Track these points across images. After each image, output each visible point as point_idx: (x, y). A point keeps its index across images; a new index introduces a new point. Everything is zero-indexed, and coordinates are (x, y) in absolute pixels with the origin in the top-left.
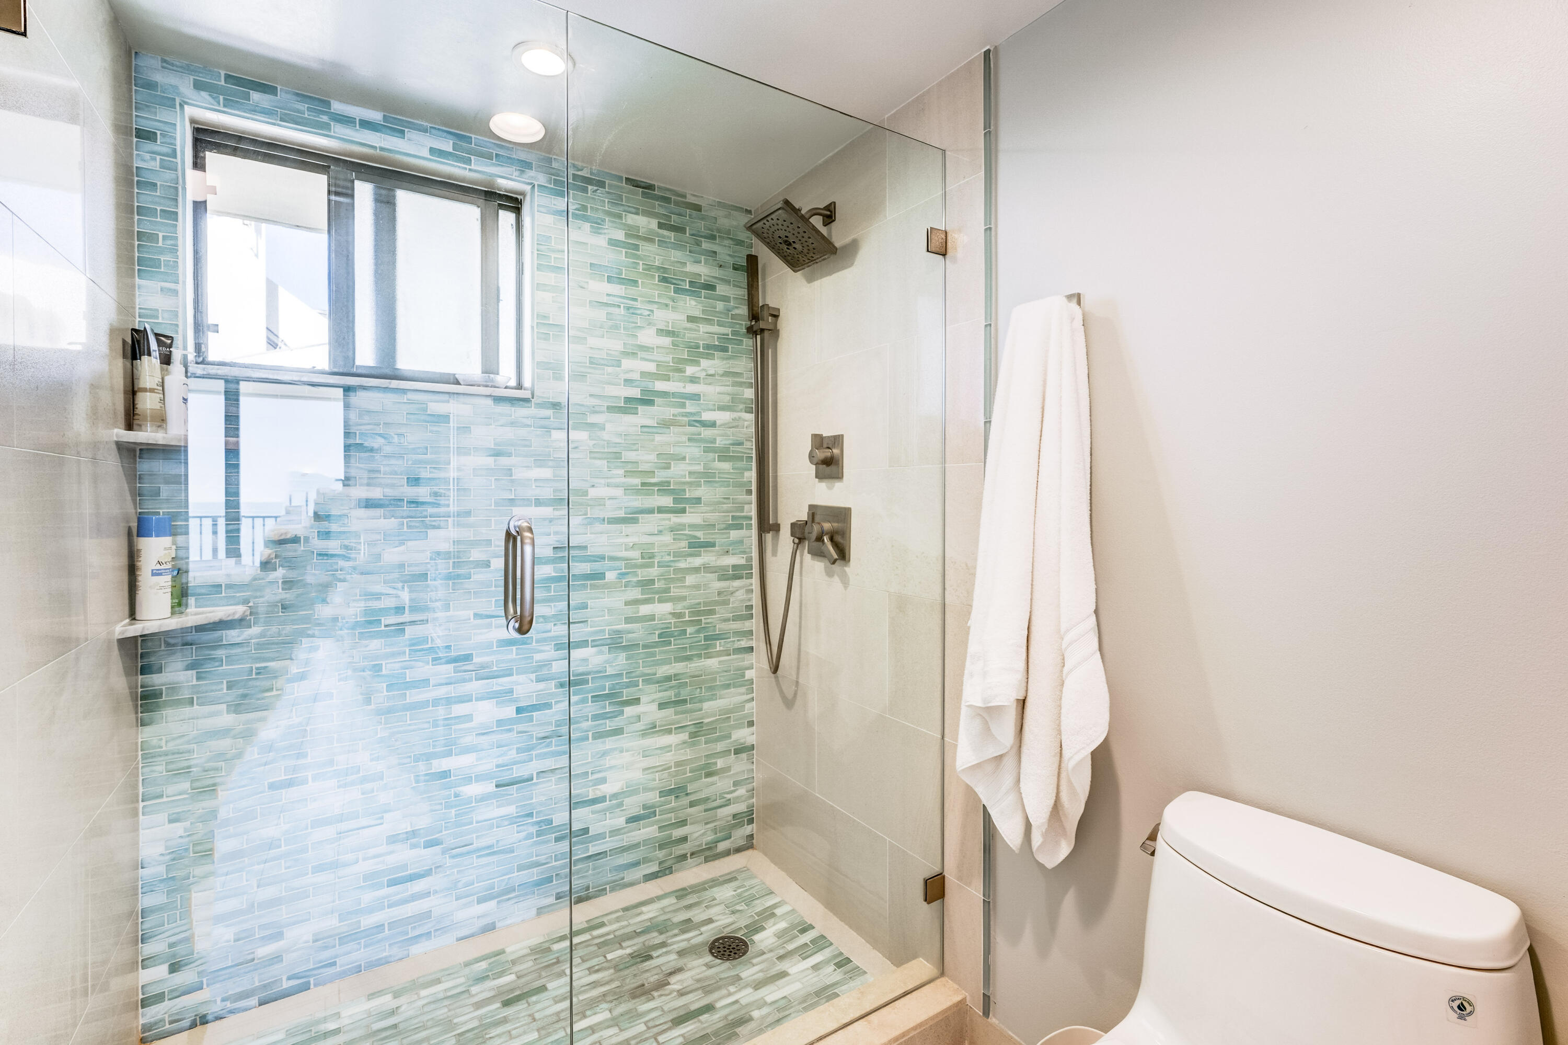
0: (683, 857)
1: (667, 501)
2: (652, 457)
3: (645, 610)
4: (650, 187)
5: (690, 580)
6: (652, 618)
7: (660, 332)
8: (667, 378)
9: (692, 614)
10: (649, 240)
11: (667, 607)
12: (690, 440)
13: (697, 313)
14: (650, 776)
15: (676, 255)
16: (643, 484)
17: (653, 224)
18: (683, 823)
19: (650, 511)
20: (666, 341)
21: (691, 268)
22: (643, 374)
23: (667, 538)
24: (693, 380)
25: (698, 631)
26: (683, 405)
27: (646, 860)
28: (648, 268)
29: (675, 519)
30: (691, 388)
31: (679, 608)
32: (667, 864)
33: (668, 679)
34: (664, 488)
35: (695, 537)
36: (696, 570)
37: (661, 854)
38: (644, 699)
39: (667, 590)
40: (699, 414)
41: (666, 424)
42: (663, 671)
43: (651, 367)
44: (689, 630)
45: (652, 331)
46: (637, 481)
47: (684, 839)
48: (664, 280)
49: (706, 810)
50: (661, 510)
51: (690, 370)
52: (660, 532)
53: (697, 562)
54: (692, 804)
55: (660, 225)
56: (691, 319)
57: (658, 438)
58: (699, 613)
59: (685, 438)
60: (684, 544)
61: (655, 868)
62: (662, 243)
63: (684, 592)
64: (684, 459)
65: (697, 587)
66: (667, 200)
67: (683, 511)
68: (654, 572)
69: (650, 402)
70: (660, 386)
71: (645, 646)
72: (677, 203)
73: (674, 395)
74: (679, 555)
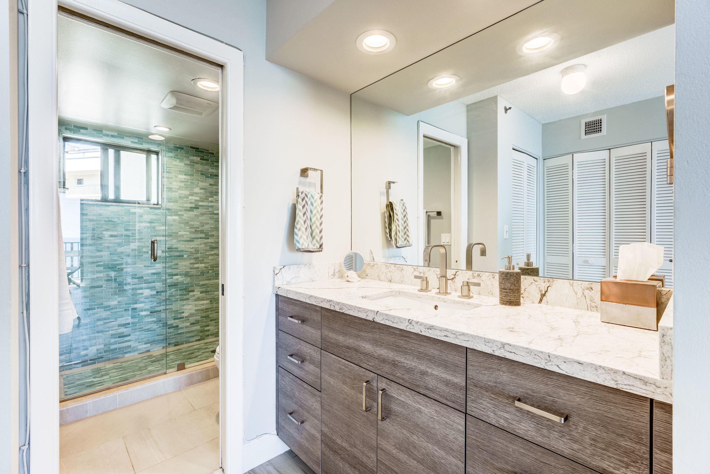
0: (208, 335)
1: (203, 235)
2: (198, 223)
3: (196, 266)
4: (198, 149)
5: (210, 258)
6: (198, 268)
7: (201, 189)
8: (203, 201)
9: (211, 267)
10: (197, 163)
11: (203, 265)
12: (210, 218)
13: (212, 183)
14: (198, 312)
15: (207, 167)
16: (195, 231)
17: (199, 159)
18: (208, 326)
19: (198, 238)
20: (203, 191)
21: (211, 170)
22: (196, 200)
23: (203, 246)
24: (211, 202)
25: (213, 272)
26: (208, 209)
27: (196, 336)
28: (197, 171)
29: (206, 241)
30: (211, 204)
31: (207, 265)
32: (203, 337)
33: (204, 285)
34: (202, 232)
35: (212, 246)
36: (212, 255)
37: (201, 334)
38: (196, 290)
39: (203, 260)
40: (213, 211)
41: (202, 214)
42: (202, 283)
43: (198, 198)
44: (210, 272)
45: (198, 188)
46: (194, 230)
47: (209, 330)
48: (202, 174)
49: (215, 323)
50: (201, 238)
51: (210, 199)
52: (201, 244)
53: (213, 252)
54: (211, 321)
55: (201, 159)
56: (210, 185)
57: (200, 218)
58: (213, 267)
59: (209, 218)
60: (208, 247)
61: (199, 338)
62: (202, 164)
63: (208, 261)
64: (208, 224)
65: (213, 260)
66: (203, 152)
67: (208, 238)
68: (199, 255)
69: (198, 208)
70: (201, 203)
71: (196, 276)
72: (206, 153)
73: (205, 206)
74: (206, 251)
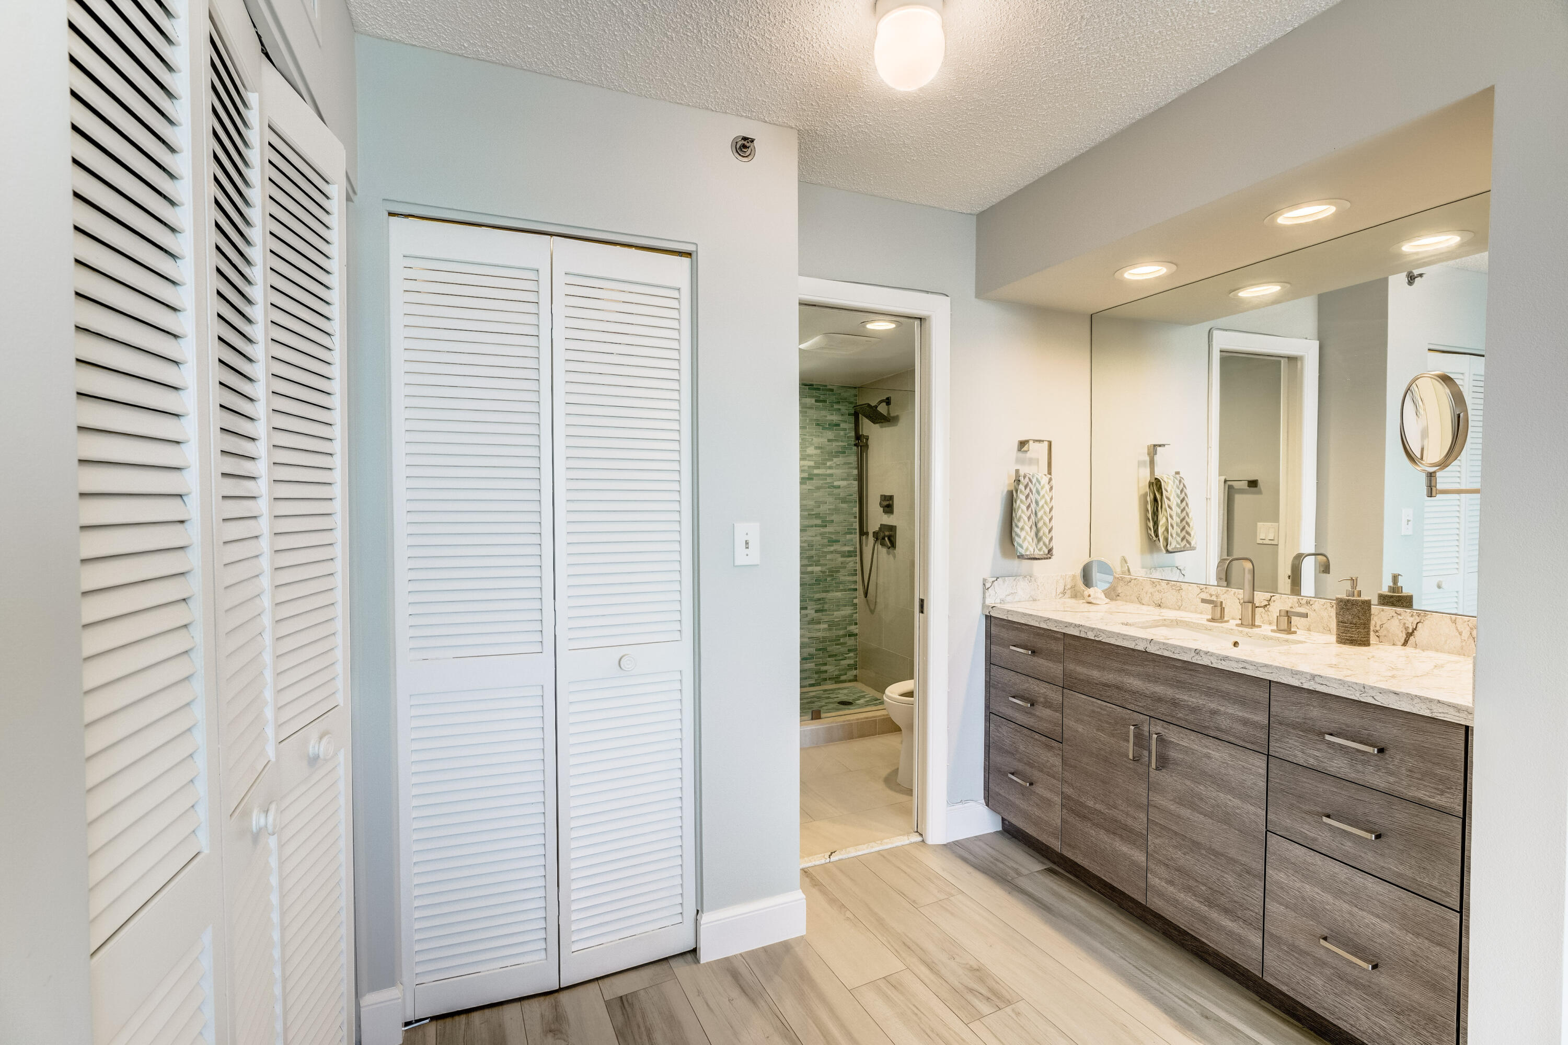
0: (825, 680)
1: (819, 522)
2: (812, 503)
3: (810, 569)
4: (812, 385)
5: (829, 557)
6: (812, 572)
7: (816, 448)
8: (818, 468)
9: (829, 572)
10: (811, 408)
11: (818, 568)
12: (829, 494)
13: (831, 437)
14: (812, 642)
15: (823, 413)
16: (809, 515)
17: (813, 401)
18: (825, 664)
19: (812, 526)
20: (818, 451)
21: (829, 418)
22: (809, 467)
23: (819, 538)
24: (830, 468)
25: (832, 580)
26: (826, 479)
27: (810, 678)
28: (811, 420)
29: (822, 530)
30: (829, 472)
31: (824, 569)
32: (818, 681)
33: (819, 600)
34: (817, 516)
35: (830, 538)
36: (832, 552)
37: (816, 676)
38: (809, 608)
39: (819, 561)
40: (833, 483)
41: (818, 488)
42: (817, 596)
43: (812, 464)
44: (828, 579)
45: (812, 448)
46: (807, 513)
47: (826, 672)
48: (818, 425)
49: (835, 660)
50: (816, 526)
51: (829, 464)
52: (816, 536)
53: (832, 549)
54: (830, 656)
55: (816, 401)
56: (829, 441)
57: (815, 494)
58: (832, 572)
59: (827, 494)
60: (826, 541)
61: (813, 682)
62: (817, 408)
63: (827, 562)
64: (826, 503)
65: (832, 560)
66: (819, 389)
67: (826, 526)
68: (813, 553)
69: (812, 479)
70: (816, 471)
71: (809, 585)
72: (823, 390)
73: (822, 475)
74: (824, 546)
